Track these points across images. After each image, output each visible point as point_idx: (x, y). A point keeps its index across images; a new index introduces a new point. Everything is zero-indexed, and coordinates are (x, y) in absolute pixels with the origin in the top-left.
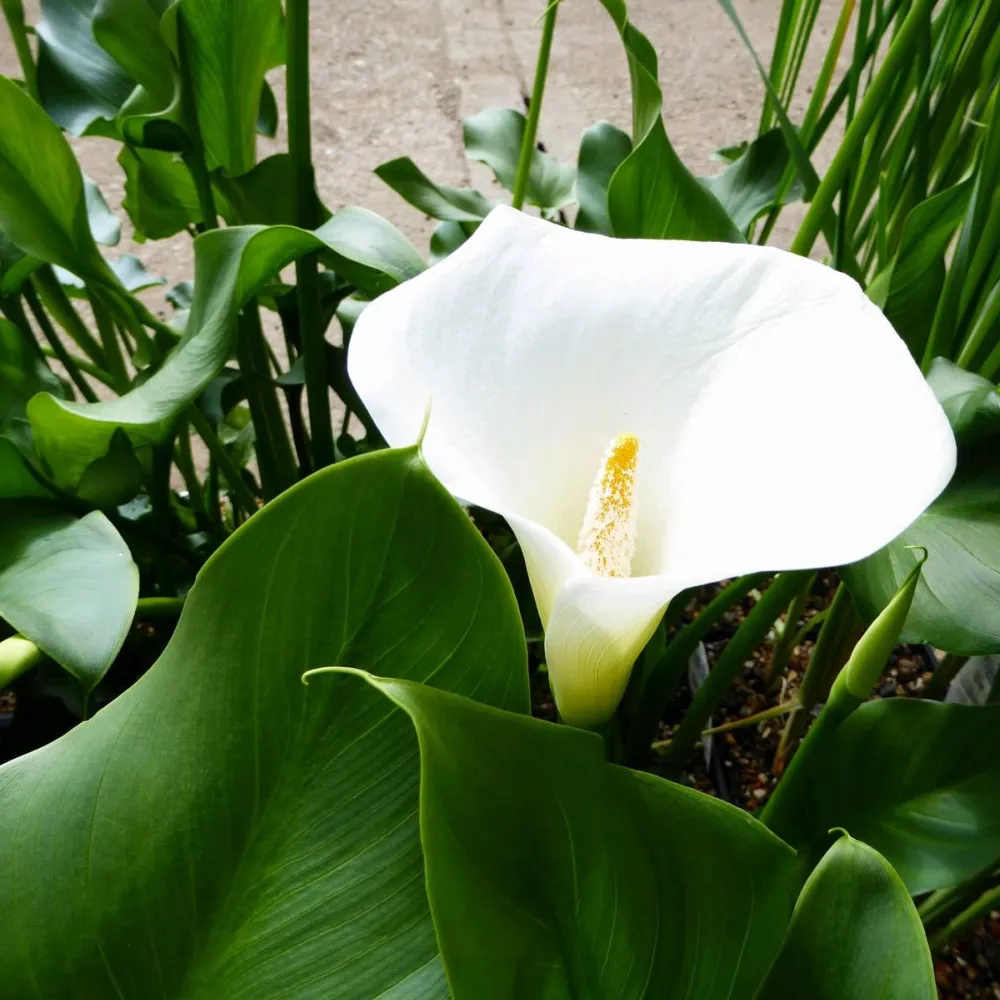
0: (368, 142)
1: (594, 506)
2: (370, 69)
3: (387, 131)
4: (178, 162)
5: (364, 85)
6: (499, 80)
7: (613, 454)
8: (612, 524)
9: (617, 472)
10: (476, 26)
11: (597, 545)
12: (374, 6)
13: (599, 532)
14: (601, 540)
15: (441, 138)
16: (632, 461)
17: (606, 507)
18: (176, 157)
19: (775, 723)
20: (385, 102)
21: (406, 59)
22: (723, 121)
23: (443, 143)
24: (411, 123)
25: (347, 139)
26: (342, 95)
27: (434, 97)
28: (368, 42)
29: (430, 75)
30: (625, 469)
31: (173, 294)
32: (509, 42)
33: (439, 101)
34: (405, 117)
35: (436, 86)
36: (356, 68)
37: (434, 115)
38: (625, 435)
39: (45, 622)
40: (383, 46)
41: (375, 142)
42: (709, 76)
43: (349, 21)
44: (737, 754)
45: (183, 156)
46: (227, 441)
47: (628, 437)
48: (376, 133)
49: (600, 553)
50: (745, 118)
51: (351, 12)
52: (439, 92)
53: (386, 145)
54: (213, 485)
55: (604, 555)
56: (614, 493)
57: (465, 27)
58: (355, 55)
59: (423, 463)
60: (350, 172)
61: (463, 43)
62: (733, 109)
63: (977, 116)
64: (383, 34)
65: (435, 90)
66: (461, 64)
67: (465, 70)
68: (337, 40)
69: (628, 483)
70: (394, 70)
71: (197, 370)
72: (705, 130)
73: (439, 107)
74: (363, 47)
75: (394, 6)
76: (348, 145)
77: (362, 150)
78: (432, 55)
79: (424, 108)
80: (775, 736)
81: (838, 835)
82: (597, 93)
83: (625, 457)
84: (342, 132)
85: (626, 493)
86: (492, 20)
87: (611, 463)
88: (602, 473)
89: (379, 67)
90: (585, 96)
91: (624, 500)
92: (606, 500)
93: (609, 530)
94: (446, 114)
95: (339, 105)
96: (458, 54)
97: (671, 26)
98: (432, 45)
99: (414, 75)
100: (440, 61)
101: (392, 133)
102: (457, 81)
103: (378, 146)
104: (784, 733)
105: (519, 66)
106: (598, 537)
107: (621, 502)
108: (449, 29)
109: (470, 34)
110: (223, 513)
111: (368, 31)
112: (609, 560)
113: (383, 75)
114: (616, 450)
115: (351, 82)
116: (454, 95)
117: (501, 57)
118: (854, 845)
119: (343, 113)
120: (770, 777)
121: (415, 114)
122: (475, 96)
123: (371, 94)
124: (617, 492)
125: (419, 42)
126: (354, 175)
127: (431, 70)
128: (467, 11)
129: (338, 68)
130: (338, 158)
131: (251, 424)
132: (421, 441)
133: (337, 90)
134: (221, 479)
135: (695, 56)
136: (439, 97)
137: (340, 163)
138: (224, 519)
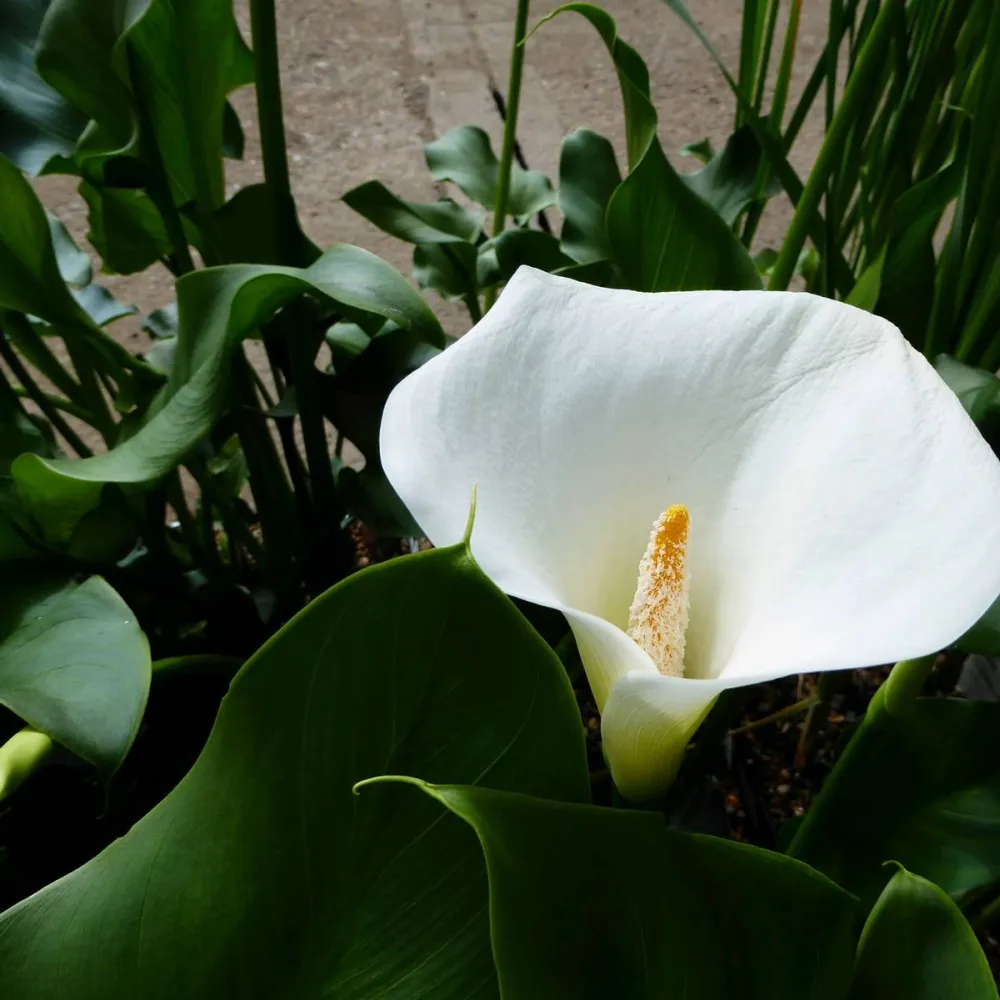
0: (336, 146)
1: (644, 581)
2: (332, 71)
3: (355, 134)
4: (142, 197)
5: (327, 87)
6: (465, 76)
7: (662, 528)
8: (666, 600)
9: (668, 547)
10: (439, 21)
11: (651, 621)
12: (332, 5)
13: (652, 608)
14: (654, 616)
15: (412, 138)
16: (684, 534)
17: (658, 583)
18: (139, 193)
19: (795, 719)
20: (350, 103)
21: (370, 58)
22: (696, 106)
23: (414, 143)
24: (379, 124)
25: (315, 144)
26: (306, 99)
27: (401, 96)
28: (328, 42)
29: (395, 74)
30: (677, 543)
31: (148, 323)
32: (473, 36)
33: (407, 100)
34: (372, 119)
35: (402, 84)
36: (318, 70)
37: (402, 114)
38: (676, 508)
39: (56, 709)
40: (345, 47)
41: (344, 146)
42: (679, 60)
43: (307, 22)
44: (758, 751)
45: (147, 192)
46: (217, 470)
47: (678, 510)
48: (344, 136)
49: (655, 628)
50: (718, 102)
51: (309, 12)
52: (405, 91)
53: (355, 148)
54: (206, 517)
55: (658, 631)
56: (666, 567)
57: (428, 23)
58: (315, 56)
59: (472, 562)
60: (320, 177)
61: (426, 39)
62: (705, 94)
63: (955, 101)
64: (343, 34)
65: (401, 89)
66: (426, 61)
67: (431, 68)
68: (297, 42)
69: (681, 557)
70: (358, 71)
71: (193, 423)
72: (679, 116)
73: (408, 106)
74: (323, 48)
75: (353, 4)
76: (316, 150)
77: (331, 155)
78: (395, 54)
79: (392, 108)
80: (795, 730)
81: (894, 870)
82: (566, 84)
83: (675, 530)
84: (308, 136)
85: (678, 567)
86: (456, 13)
87: (661, 537)
88: (652, 547)
89: (342, 68)
90: (555, 88)
91: (677, 574)
92: (658, 576)
93: (663, 606)
94: (413, 113)
95: (303, 109)
96: (421, 51)
97: (637, 11)
98: (395, 43)
99: (378, 74)
100: (404, 58)
101: (360, 136)
102: (424, 79)
103: (347, 150)
104: (804, 727)
105: (485, 60)
106: (651, 613)
107: (674, 577)
108: (412, 26)
109: (433, 30)
110: (218, 542)
111: (328, 30)
112: (663, 636)
113: (347, 75)
114: (665, 524)
115: (314, 85)
116: (421, 93)
117: (467, 51)
118: (911, 880)
119: (307, 117)
120: (793, 772)
121: (382, 114)
122: (443, 93)
123: (335, 97)
124: (670, 567)
125: (381, 40)
126: (325, 182)
127: (394, 69)
128: (428, 6)
129: (299, 71)
130: (307, 164)
131: (240, 452)
132: (468, 539)
133: (301, 93)
134: (215, 511)
135: (663, 39)
136: (406, 96)
137: (309, 169)
138: (220, 548)
